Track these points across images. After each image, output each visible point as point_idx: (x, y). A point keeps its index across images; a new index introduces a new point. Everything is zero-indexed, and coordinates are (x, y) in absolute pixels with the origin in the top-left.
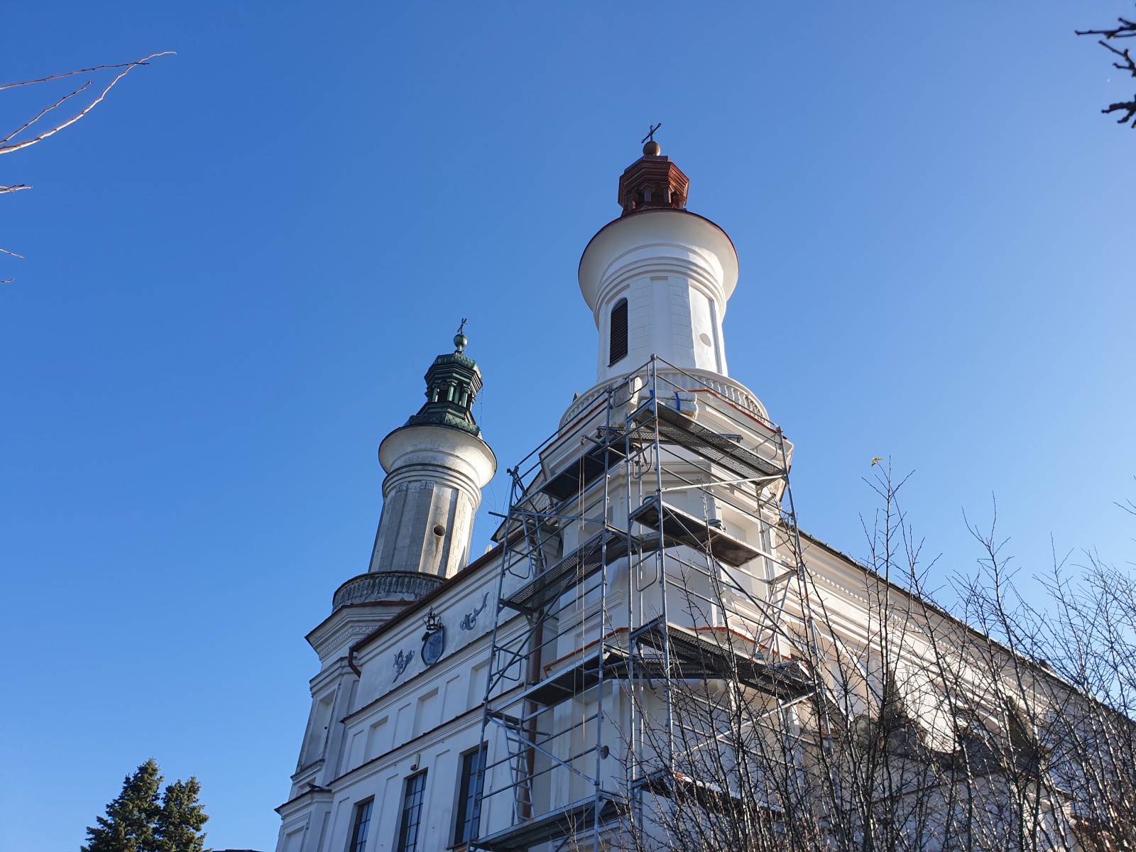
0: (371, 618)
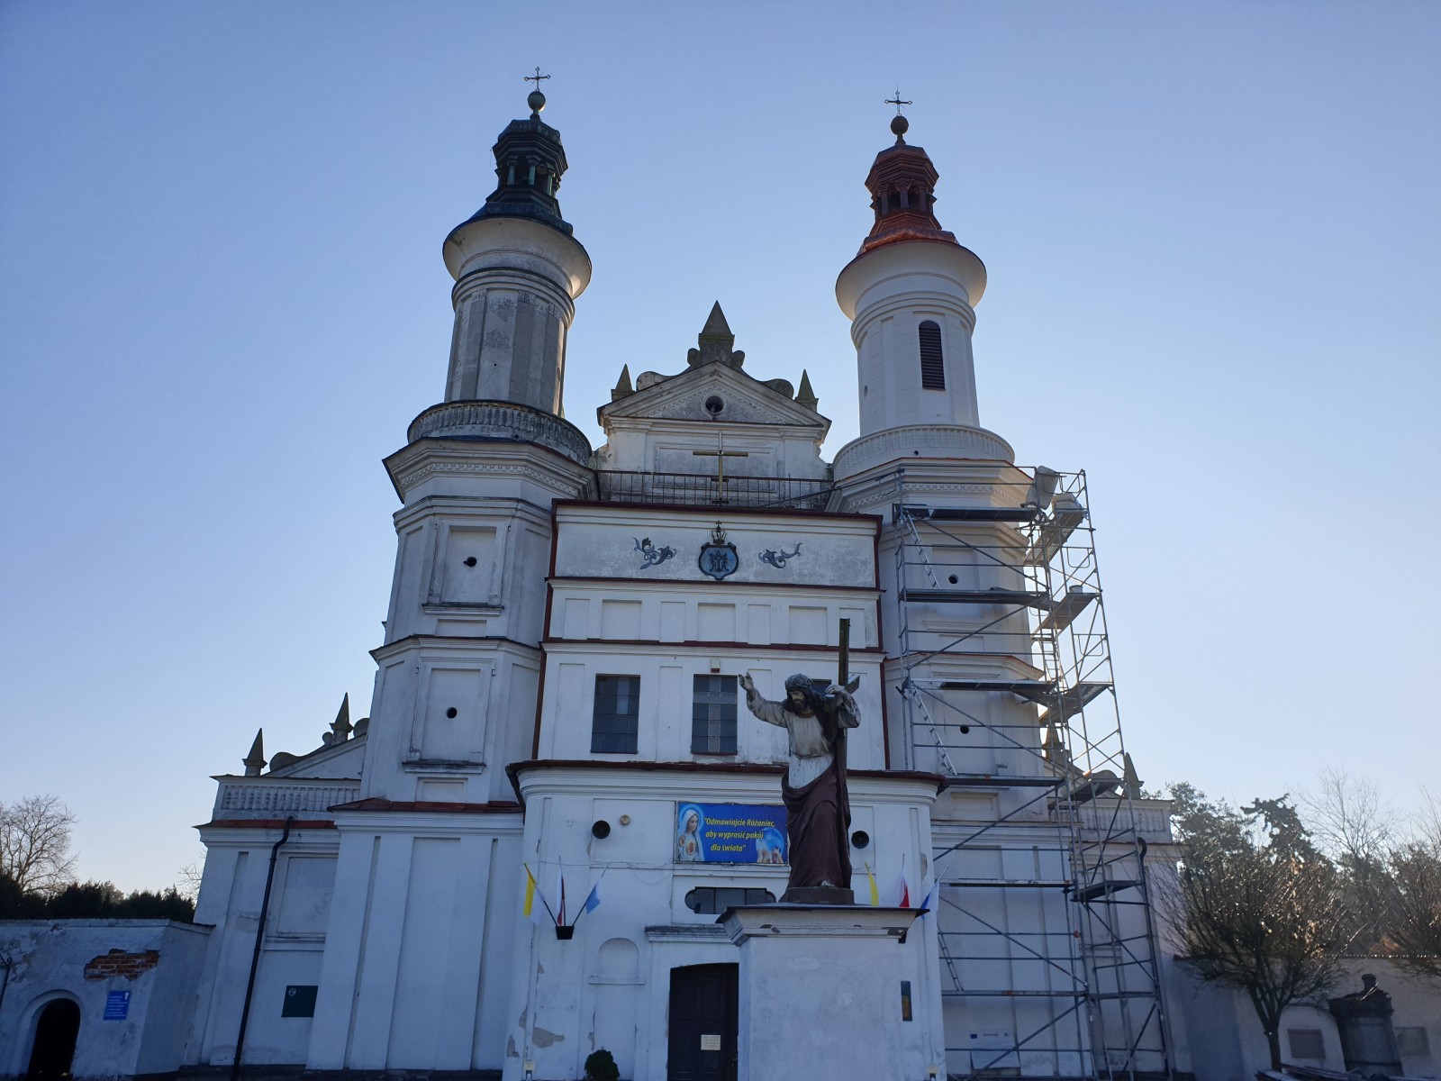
0: (548, 466)
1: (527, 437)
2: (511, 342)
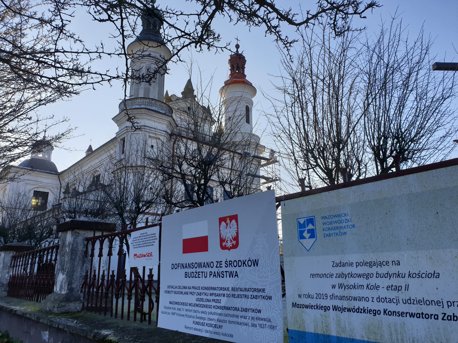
1: (168, 114)
2: (158, 82)
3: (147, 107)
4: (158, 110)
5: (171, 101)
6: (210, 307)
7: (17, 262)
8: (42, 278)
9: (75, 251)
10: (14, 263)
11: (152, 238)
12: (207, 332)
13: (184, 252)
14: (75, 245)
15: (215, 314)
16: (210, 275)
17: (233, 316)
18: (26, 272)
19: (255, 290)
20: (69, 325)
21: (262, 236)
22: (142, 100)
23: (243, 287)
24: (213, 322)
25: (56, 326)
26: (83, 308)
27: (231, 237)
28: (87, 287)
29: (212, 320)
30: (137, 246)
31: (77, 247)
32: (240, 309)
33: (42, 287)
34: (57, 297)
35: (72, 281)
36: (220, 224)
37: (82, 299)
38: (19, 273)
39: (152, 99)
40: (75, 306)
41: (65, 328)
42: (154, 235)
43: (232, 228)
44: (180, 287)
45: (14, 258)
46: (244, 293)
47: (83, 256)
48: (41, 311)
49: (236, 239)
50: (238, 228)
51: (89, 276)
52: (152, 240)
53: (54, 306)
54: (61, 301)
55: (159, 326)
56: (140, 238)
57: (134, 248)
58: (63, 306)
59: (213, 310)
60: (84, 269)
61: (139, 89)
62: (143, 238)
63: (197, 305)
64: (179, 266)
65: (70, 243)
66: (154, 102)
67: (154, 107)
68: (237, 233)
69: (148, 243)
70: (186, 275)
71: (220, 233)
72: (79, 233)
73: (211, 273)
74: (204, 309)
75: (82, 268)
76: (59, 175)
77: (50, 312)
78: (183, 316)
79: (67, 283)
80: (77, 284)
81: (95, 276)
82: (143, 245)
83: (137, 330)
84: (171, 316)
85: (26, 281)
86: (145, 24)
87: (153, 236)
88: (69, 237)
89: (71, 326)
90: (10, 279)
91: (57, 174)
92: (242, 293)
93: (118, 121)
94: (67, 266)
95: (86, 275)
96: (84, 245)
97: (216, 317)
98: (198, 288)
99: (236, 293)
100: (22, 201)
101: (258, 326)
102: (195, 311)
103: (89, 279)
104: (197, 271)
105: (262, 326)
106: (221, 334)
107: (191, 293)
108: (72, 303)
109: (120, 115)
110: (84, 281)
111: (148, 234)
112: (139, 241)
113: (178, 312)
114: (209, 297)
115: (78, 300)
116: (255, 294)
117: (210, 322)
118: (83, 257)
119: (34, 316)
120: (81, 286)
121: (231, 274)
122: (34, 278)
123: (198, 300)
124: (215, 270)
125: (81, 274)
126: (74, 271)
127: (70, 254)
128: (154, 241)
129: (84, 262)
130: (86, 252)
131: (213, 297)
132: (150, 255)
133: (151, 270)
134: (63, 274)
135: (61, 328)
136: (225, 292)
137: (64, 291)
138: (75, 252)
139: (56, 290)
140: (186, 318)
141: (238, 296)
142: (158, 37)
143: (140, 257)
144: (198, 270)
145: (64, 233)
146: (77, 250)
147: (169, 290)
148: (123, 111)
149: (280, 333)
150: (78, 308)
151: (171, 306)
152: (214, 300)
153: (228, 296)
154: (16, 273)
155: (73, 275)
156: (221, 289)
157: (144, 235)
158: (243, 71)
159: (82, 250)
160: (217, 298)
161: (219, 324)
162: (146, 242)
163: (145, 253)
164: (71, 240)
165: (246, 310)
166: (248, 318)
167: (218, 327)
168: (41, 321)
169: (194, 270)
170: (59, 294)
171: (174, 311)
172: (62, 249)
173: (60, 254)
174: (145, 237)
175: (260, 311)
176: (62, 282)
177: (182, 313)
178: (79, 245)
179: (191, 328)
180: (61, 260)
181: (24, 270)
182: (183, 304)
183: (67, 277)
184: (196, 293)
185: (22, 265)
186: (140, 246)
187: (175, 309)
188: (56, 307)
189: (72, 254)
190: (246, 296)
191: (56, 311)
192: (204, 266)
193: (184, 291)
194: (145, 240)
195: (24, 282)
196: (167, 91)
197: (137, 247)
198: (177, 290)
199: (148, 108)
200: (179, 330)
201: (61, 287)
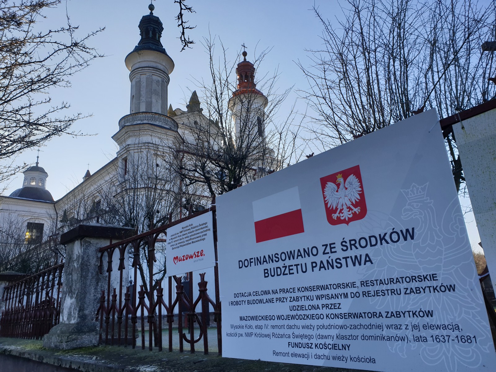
1: (173, 129)
2: (160, 94)
3: (149, 122)
4: (163, 125)
5: (176, 115)
6: (319, 317)
7: (10, 294)
8: (42, 309)
9: (87, 265)
10: (7, 295)
11: (202, 230)
12: (318, 357)
13: (258, 241)
14: (86, 259)
15: (330, 327)
16: (313, 267)
17: (370, 326)
18: (22, 304)
19: (413, 279)
20: (87, 363)
21: (418, 189)
22: (144, 115)
23: (384, 276)
24: (329, 341)
25: (68, 367)
26: (101, 341)
27: (349, 204)
28: (104, 313)
29: (326, 337)
30: (178, 245)
31: (88, 260)
32: (384, 315)
33: (43, 320)
34: (64, 329)
35: (84, 306)
36: (323, 187)
37: (98, 329)
38: (13, 306)
39: (155, 113)
40: (90, 339)
41: (81, 367)
42: (204, 226)
43: (349, 189)
44: (256, 293)
45: (6, 289)
46: (389, 287)
47: (97, 272)
48: (44, 349)
49: (361, 203)
50: (361, 187)
51: (106, 298)
52: (202, 232)
53: (61, 340)
54: (72, 333)
55: (224, 355)
56: (181, 234)
57: (173, 249)
58: (74, 340)
59: (326, 322)
60: (99, 290)
61: (140, 103)
62: (187, 232)
63: (293, 317)
64: (251, 262)
65: (79, 256)
66: (157, 116)
67: (158, 122)
68: (362, 195)
69: (195, 238)
70: (267, 274)
71: (325, 201)
72: (90, 242)
73: (314, 265)
74: (308, 322)
75: (96, 289)
76: (54, 203)
77: (57, 349)
78: (267, 336)
79: (78, 309)
80: (91, 310)
81: (115, 296)
82: (187, 242)
83: (195, 363)
84: (244, 338)
85: (22, 315)
86: (144, 33)
87: (202, 227)
88: (77, 248)
89: (90, 364)
90: (2, 315)
91: (53, 203)
92: (384, 287)
93: (119, 139)
94: (76, 286)
95: (103, 297)
96: (98, 258)
97: (334, 332)
98: (291, 290)
99: (371, 288)
100: (15, 231)
101: (429, 339)
102: (290, 327)
103: (106, 303)
104: (287, 265)
105: (441, 339)
106: (349, 359)
107: (279, 299)
108: (85, 334)
109: (120, 133)
110: (99, 305)
111: (194, 226)
112: (181, 238)
113: (258, 331)
114: (315, 302)
115: (93, 331)
116: (414, 285)
117: (322, 341)
118: (97, 274)
119: (35, 355)
120: (96, 312)
121: (356, 261)
122: (33, 311)
123: (292, 308)
124: (321, 258)
125: (95, 296)
126: (85, 293)
127: (79, 270)
128: (204, 233)
129: (98, 280)
130: (101, 267)
131: (324, 301)
132: (201, 254)
133: (202, 276)
134: (71, 298)
135: (74, 369)
136: (348, 290)
137: (74, 319)
138: (86, 267)
139: (63, 319)
140: (273, 339)
141: (377, 293)
142: (158, 45)
143: (184, 260)
144: (288, 263)
145: (70, 245)
146: (89, 264)
147: (237, 299)
148: (123, 128)
149: (486, 347)
150: (94, 341)
151: (244, 323)
152: (327, 306)
153: (355, 295)
154: (10, 307)
155: (85, 297)
156: (338, 286)
157: (188, 228)
158: (253, 80)
159: (95, 265)
160: (333, 301)
161: (341, 342)
162: (192, 237)
163: (191, 253)
164: (80, 252)
165: (398, 315)
166: (404, 327)
167: (341, 347)
168: (44, 361)
169: (281, 264)
170: (67, 324)
171: (250, 331)
172: (69, 265)
173: (66, 272)
174: (189, 231)
175: (430, 314)
176: (70, 308)
177: (264, 331)
178: (91, 258)
179: (286, 354)
180: (68, 280)
181: (20, 302)
182: (265, 318)
183: (77, 301)
184: (289, 299)
185: (16, 297)
186: (182, 244)
187: (250, 327)
188: (64, 341)
189: (82, 269)
190: (393, 292)
191: (65, 346)
192: (298, 256)
193: (265, 297)
194: (189, 235)
195: (20, 316)
196: (171, 104)
197: (178, 247)
198: (251, 298)
199: (152, 123)
200: (263, 359)
201: (70, 315)
